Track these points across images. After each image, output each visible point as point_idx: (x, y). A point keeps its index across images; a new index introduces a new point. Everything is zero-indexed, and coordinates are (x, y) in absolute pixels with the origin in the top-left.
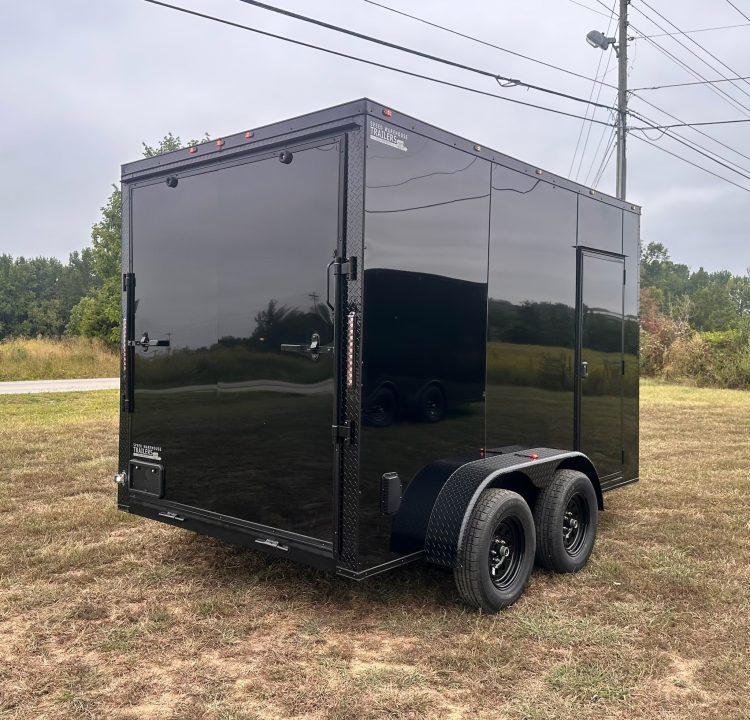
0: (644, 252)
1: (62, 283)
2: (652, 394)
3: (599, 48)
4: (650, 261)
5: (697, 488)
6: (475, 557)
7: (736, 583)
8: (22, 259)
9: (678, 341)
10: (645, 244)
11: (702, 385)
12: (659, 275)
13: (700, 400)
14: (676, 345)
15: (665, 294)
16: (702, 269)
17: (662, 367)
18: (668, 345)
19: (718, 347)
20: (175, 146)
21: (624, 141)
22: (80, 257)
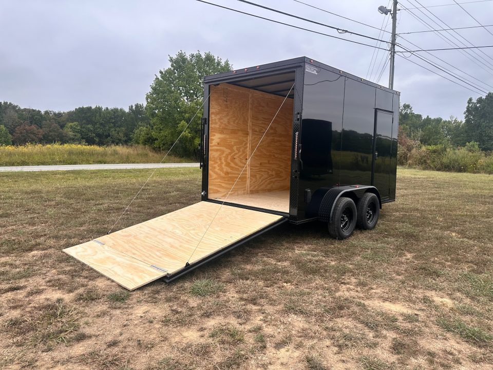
0: (401, 108)
1: (125, 120)
2: (402, 172)
3: (384, 15)
4: (404, 112)
5: (419, 206)
6: (336, 219)
7: (430, 234)
8: (107, 108)
9: (414, 149)
10: (402, 105)
11: (424, 169)
12: (408, 120)
13: (423, 175)
14: (414, 151)
15: (410, 128)
16: (428, 116)
17: (407, 161)
18: (410, 151)
19: (432, 152)
20: (183, 56)
21: (394, 58)
22: (134, 108)
